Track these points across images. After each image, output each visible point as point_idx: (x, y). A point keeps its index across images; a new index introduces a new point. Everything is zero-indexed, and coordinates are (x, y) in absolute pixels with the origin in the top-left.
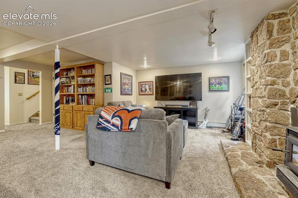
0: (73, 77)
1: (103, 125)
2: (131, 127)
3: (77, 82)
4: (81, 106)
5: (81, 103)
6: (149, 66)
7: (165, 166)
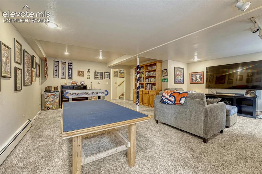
0: (143, 72)
1: (164, 100)
2: (180, 102)
3: (145, 75)
4: (147, 90)
5: (147, 89)
6: (199, 59)
7: (203, 128)
